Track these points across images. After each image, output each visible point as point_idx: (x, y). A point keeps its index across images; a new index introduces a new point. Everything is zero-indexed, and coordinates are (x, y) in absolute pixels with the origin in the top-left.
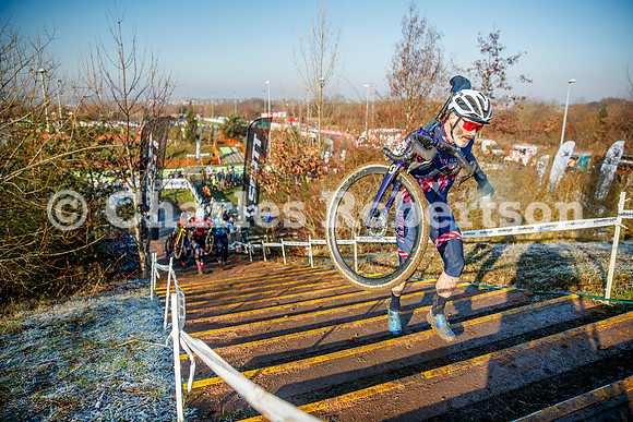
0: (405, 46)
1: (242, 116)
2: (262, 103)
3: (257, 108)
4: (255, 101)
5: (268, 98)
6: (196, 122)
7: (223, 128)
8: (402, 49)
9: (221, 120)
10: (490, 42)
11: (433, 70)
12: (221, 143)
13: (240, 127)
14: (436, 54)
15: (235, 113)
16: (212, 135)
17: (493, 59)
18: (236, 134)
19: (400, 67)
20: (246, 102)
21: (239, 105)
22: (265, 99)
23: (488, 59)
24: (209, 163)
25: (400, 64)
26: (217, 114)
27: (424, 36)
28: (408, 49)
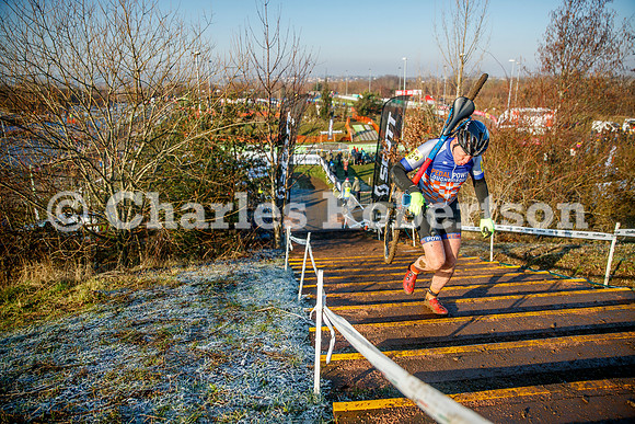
0: (564, 14)
1: (376, 93)
2: (397, 81)
3: (392, 83)
4: (390, 78)
5: (404, 75)
6: (331, 99)
7: (356, 106)
8: (559, 18)
9: (354, 98)
11: (597, 40)
12: (354, 121)
13: (373, 105)
14: (603, 21)
15: (369, 90)
16: (346, 113)
18: (369, 111)
19: (556, 38)
20: (380, 79)
21: (374, 82)
22: (400, 76)
24: (341, 141)
25: (556, 35)
26: (351, 91)
28: (567, 17)
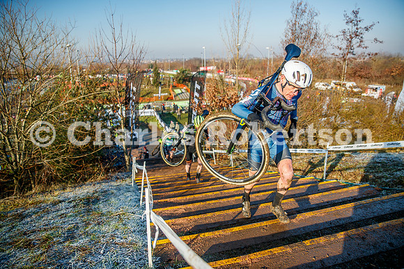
0: (294, 22)
1: (187, 69)
2: (200, 61)
3: (197, 63)
4: (196, 59)
5: (204, 57)
6: (159, 74)
7: (176, 78)
8: (291, 24)
9: (174, 72)
10: (352, 17)
11: (312, 37)
12: (174, 87)
13: (186, 76)
14: (314, 27)
15: (183, 67)
16: (169, 82)
17: (354, 28)
18: (184, 80)
19: (290, 36)
20: (190, 60)
21: (186, 62)
22: (202, 58)
23: (351, 28)
24: (167, 100)
25: (290, 34)
26: (172, 68)
27: (306, 14)
28: (295, 24)
